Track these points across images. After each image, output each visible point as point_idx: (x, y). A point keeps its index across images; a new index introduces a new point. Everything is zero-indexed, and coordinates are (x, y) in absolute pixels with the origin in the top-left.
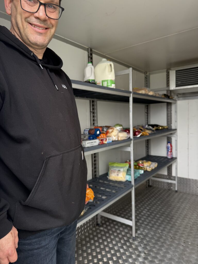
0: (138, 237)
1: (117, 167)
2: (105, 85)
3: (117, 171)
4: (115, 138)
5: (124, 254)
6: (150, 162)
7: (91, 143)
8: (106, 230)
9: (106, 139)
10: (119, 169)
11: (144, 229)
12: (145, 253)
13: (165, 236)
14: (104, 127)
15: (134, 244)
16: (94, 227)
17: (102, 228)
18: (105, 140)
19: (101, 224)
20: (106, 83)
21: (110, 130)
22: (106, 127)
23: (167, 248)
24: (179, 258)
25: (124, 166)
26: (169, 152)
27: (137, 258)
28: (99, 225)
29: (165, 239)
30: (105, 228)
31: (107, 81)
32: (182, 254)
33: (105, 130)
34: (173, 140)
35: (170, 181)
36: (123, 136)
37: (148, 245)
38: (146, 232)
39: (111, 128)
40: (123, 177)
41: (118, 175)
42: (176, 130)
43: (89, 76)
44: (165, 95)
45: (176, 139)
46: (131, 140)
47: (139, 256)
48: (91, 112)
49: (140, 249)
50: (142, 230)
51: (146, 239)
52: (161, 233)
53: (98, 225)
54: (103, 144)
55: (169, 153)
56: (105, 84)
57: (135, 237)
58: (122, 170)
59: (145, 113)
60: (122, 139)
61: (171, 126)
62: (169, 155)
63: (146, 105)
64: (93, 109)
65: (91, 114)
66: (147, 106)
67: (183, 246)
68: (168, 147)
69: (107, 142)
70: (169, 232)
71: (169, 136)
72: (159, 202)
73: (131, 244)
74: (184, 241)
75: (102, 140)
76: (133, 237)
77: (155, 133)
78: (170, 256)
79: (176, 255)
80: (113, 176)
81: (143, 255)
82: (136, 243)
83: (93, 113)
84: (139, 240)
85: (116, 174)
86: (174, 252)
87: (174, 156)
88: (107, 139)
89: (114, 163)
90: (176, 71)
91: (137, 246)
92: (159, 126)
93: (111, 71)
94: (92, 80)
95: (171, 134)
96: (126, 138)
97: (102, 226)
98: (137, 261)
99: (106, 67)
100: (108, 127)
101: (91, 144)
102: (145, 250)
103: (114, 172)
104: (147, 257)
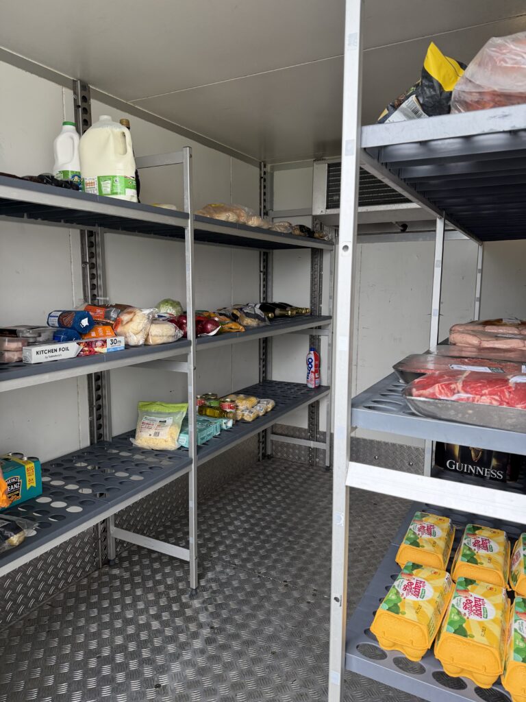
0: (204, 589)
1: (159, 413)
2: (107, 189)
3: (158, 423)
4: (136, 340)
5: (159, 632)
6: (254, 400)
7: (52, 351)
8: (127, 575)
9: (105, 342)
10: (162, 419)
11: (225, 567)
12: (212, 628)
13: (274, 582)
14: (112, 306)
15: (189, 607)
16: (98, 569)
17: (116, 572)
18: (99, 344)
19: (117, 561)
20: (109, 185)
21: (125, 318)
22: (117, 306)
23: (269, 611)
24: (292, 634)
25: (176, 411)
26: (312, 372)
27: (190, 641)
28: (111, 563)
29: (270, 589)
30: (126, 570)
31: (112, 178)
32: (300, 624)
33: (113, 315)
34: (324, 341)
35: (312, 444)
36: (163, 333)
37: (224, 606)
38: (228, 574)
39: (130, 310)
40: (170, 439)
41: (157, 434)
42: (330, 318)
43: (66, 161)
44: (302, 228)
45: (330, 342)
46: (189, 343)
47: (195, 635)
48: (84, 262)
49: (203, 618)
50: (218, 568)
51: (224, 593)
52: (265, 574)
53: (107, 562)
54: (92, 353)
55: (312, 376)
56: (107, 187)
57: (196, 589)
58: (169, 421)
59: (261, 271)
60: (159, 341)
61: (320, 309)
62: (311, 380)
63: (263, 250)
64: (92, 255)
65: (84, 269)
66: (266, 254)
67: (309, 603)
68: (310, 360)
69: (108, 349)
70: (283, 572)
71: (314, 333)
72: (278, 498)
73: (184, 606)
74: (315, 590)
75: (89, 344)
76: (193, 589)
77: (267, 326)
78: (272, 629)
79: (286, 627)
80: (146, 439)
81: (206, 632)
82: (196, 603)
83: (93, 266)
84: (206, 595)
85: (152, 432)
86: (283, 619)
87: (324, 383)
88: (109, 342)
89: (153, 402)
90: (329, 166)
91: (197, 611)
92: (288, 309)
93: (126, 151)
94: (72, 172)
95: (319, 328)
96: (171, 340)
97: (119, 566)
98: (186, 648)
99: (108, 139)
100: (122, 308)
101: (51, 354)
102: (214, 618)
103: (149, 426)
104: (214, 636)
